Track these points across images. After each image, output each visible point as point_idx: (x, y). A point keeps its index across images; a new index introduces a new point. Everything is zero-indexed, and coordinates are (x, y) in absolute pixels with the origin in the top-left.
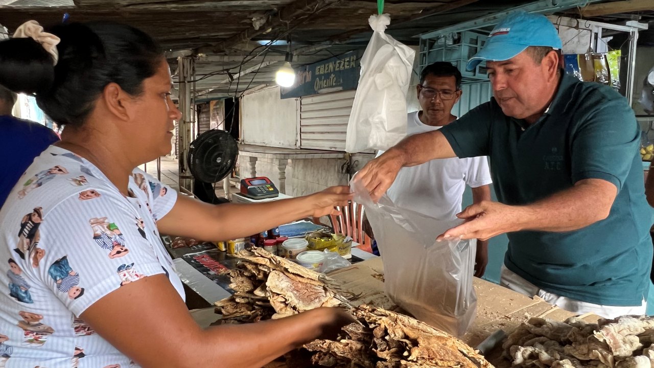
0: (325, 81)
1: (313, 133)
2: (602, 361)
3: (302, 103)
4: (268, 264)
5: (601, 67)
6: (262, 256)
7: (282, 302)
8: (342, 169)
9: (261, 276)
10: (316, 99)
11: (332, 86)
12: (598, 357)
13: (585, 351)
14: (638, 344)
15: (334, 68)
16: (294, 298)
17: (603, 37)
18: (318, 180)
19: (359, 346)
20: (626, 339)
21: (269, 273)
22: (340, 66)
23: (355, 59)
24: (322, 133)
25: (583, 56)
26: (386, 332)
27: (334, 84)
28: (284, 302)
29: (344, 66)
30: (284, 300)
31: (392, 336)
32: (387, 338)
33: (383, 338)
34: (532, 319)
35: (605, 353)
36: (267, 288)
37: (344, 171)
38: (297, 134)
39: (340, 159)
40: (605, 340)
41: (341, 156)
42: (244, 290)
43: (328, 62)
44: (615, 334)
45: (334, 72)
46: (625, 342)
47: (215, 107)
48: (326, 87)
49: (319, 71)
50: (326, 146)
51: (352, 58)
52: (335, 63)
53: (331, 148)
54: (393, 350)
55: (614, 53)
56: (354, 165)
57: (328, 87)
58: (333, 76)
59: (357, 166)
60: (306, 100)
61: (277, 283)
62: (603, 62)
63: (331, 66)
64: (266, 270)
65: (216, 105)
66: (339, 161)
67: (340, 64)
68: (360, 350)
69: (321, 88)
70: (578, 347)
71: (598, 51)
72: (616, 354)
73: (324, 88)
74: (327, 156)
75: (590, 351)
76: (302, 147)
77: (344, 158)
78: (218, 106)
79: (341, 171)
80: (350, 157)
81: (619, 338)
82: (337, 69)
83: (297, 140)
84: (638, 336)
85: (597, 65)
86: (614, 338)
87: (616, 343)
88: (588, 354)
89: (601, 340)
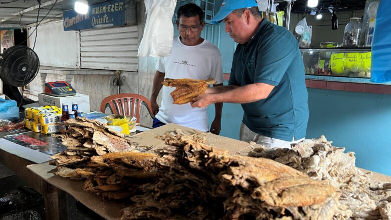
0: (100, 19)
1: (91, 57)
2: (296, 161)
3: (81, 35)
4: (93, 126)
5: (274, 20)
6: (88, 121)
7: (104, 151)
8: (114, 83)
9: (87, 135)
10: (92, 32)
11: (106, 23)
12: (294, 160)
13: (287, 159)
14: (312, 151)
15: (107, 10)
16: (112, 147)
17: (274, 3)
18: (95, 90)
19: (174, 159)
20: (307, 149)
21: (93, 132)
22: (111, 8)
23: (122, 4)
24: (98, 57)
25: (264, 13)
26: (191, 147)
27: (107, 22)
28: (106, 151)
29: (114, 9)
30: (105, 149)
31: (195, 149)
32: (192, 150)
33: (190, 151)
34: (255, 149)
35: (297, 157)
36: (94, 142)
37: (115, 84)
38: (77, 57)
39: (112, 75)
40: (297, 151)
41: (112, 73)
42: (74, 145)
43: (102, 5)
44: (302, 147)
45: (107, 13)
46: (306, 151)
47: (5, 36)
48: (101, 24)
49: (95, 12)
50: (101, 66)
51: (120, 4)
52: (107, 7)
53: (105, 68)
54: (197, 156)
55: (280, 12)
56: (122, 80)
57: (102, 24)
58: (106, 16)
59: (124, 80)
60: (84, 33)
61: (100, 138)
62: (275, 17)
63: (104, 8)
64: (91, 130)
65: (6, 34)
66: (111, 77)
67: (111, 7)
68: (175, 161)
69: (97, 24)
70: (283, 158)
71: (272, 11)
72: (303, 157)
73: (99, 24)
74: (102, 73)
75: (289, 158)
76: (82, 67)
77: (115, 75)
78: (8, 35)
79: (112, 84)
80: (119, 74)
81: (304, 149)
82: (109, 11)
83: (78, 62)
84: (312, 148)
85: (272, 18)
86: (302, 149)
87: (303, 151)
88: (289, 160)
89: (296, 151)
